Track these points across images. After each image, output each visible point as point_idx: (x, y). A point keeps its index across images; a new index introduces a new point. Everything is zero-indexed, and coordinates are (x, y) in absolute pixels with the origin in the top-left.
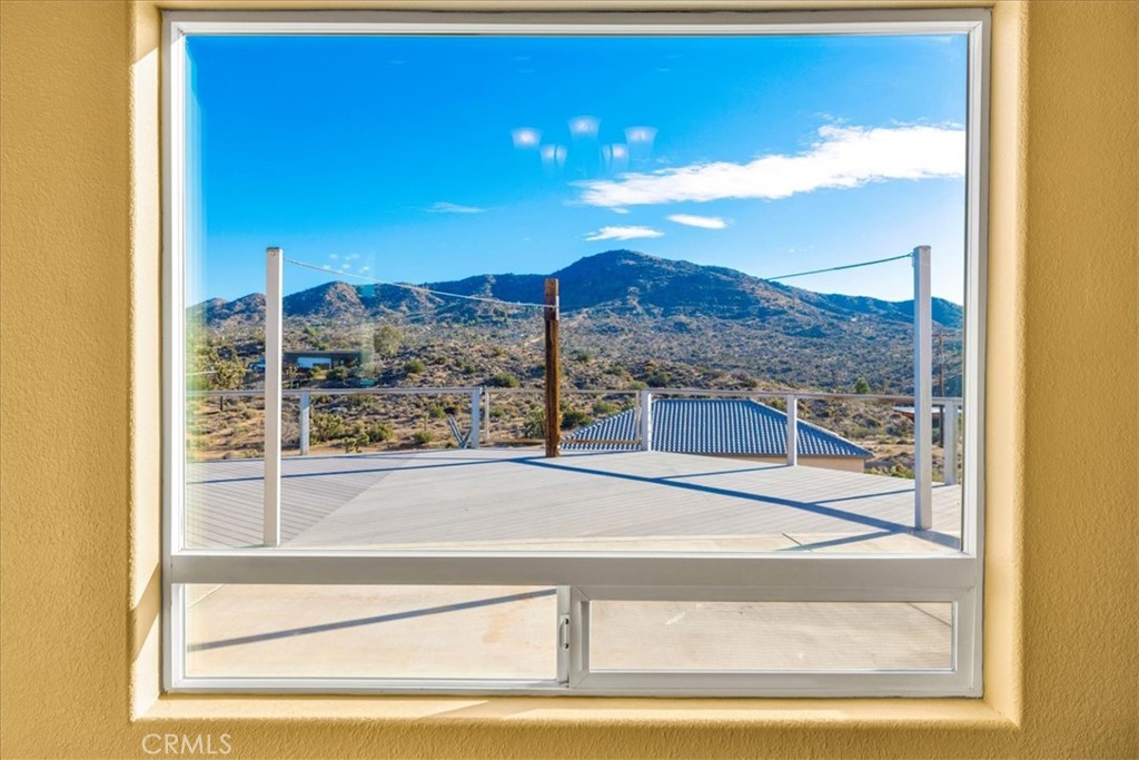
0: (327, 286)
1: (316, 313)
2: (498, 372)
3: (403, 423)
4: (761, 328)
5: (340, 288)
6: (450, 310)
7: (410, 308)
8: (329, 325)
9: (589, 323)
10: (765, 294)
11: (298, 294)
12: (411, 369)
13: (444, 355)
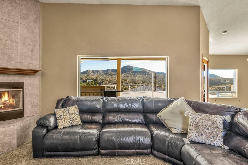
0: (88, 70)
2: (115, 82)
4: (148, 76)
5: (90, 70)
6: (105, 74)
9: (124, 75)
10: (148, 72)
11: (84, 71)
12: (103, 82)
13: (108, 80)
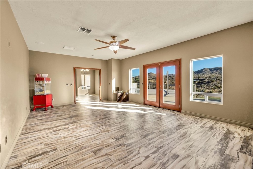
1: (202, 73)
3: (209, 89)
7: (220, 71)
8: (204, 75)
